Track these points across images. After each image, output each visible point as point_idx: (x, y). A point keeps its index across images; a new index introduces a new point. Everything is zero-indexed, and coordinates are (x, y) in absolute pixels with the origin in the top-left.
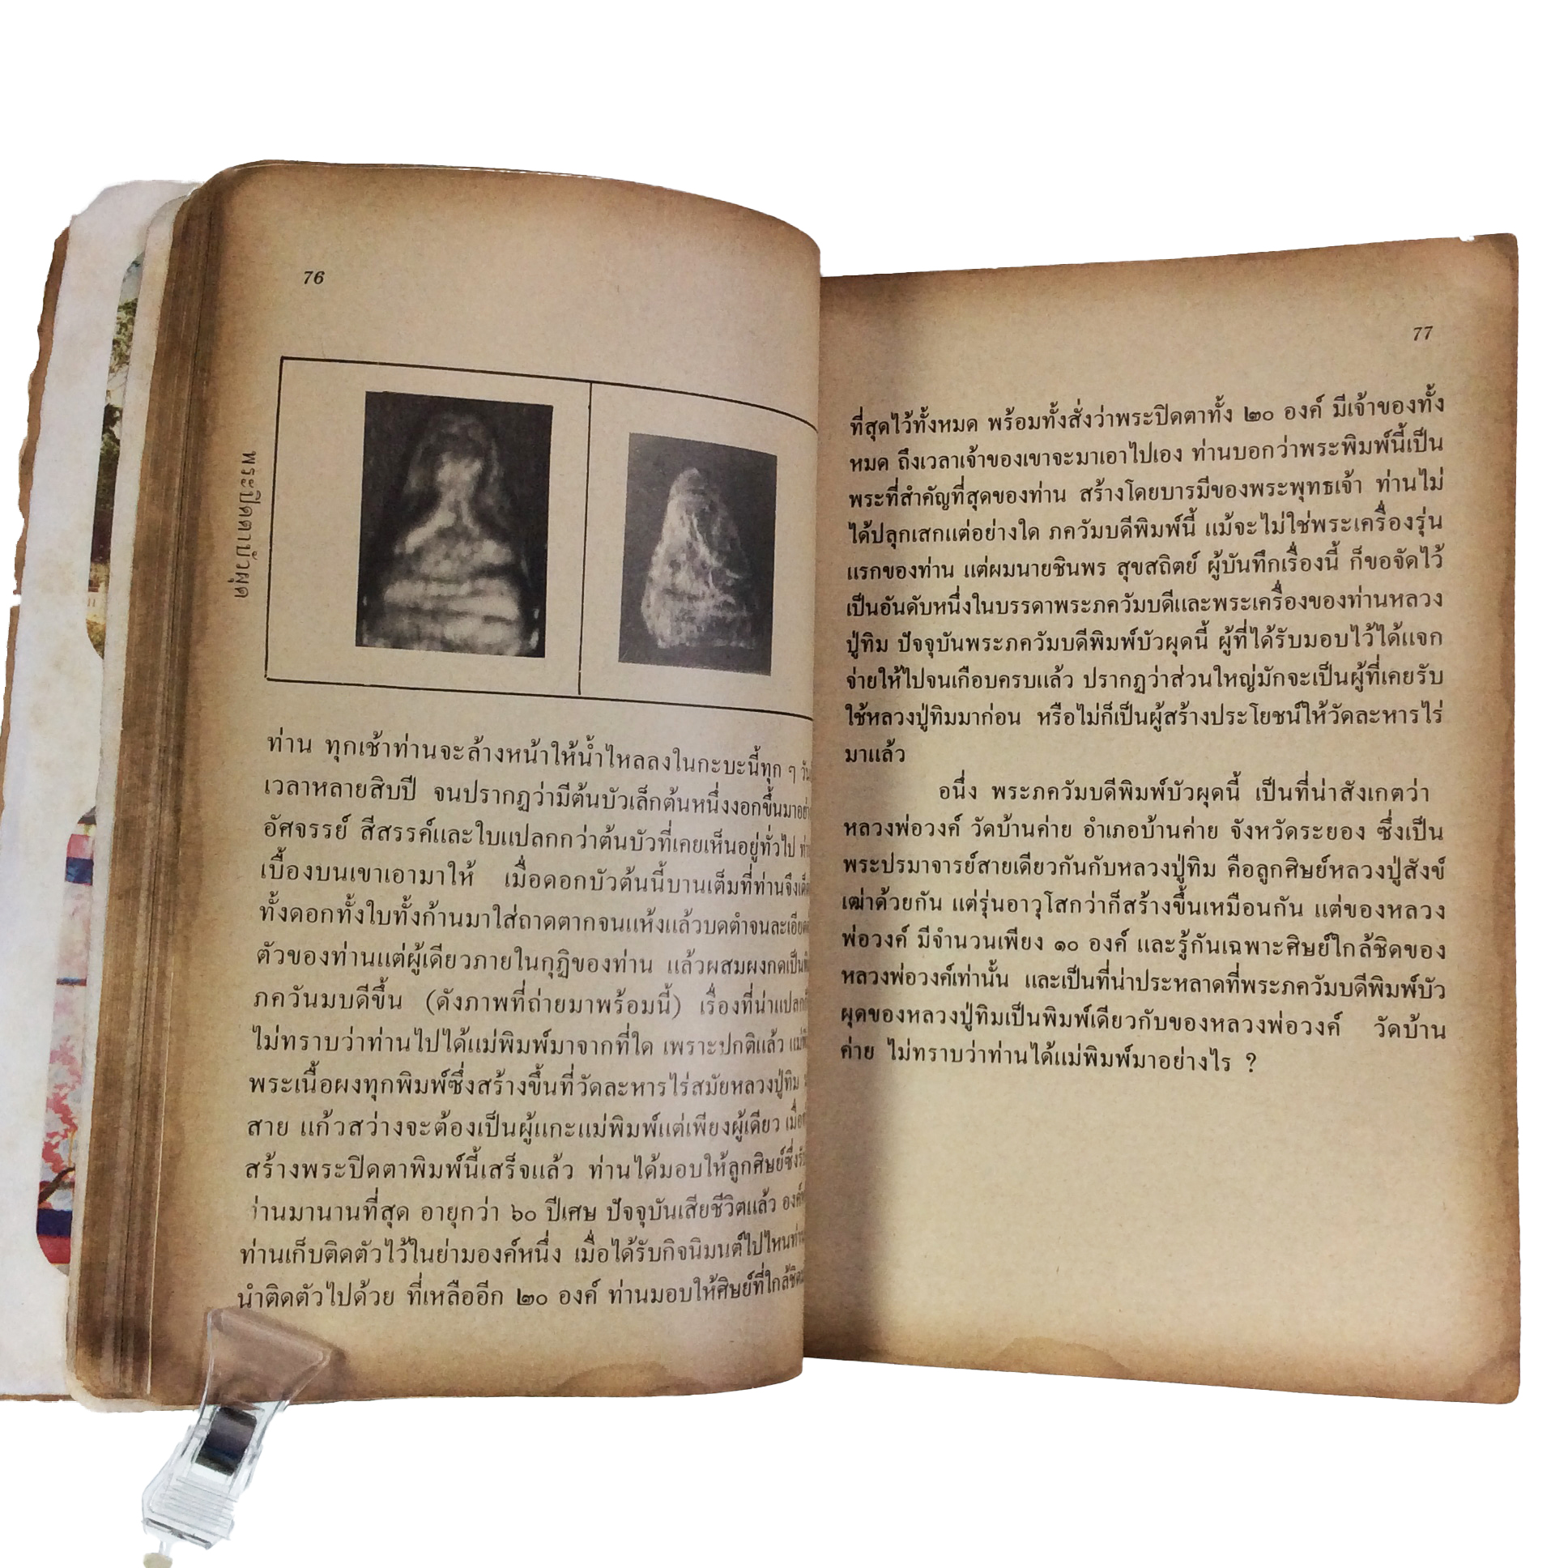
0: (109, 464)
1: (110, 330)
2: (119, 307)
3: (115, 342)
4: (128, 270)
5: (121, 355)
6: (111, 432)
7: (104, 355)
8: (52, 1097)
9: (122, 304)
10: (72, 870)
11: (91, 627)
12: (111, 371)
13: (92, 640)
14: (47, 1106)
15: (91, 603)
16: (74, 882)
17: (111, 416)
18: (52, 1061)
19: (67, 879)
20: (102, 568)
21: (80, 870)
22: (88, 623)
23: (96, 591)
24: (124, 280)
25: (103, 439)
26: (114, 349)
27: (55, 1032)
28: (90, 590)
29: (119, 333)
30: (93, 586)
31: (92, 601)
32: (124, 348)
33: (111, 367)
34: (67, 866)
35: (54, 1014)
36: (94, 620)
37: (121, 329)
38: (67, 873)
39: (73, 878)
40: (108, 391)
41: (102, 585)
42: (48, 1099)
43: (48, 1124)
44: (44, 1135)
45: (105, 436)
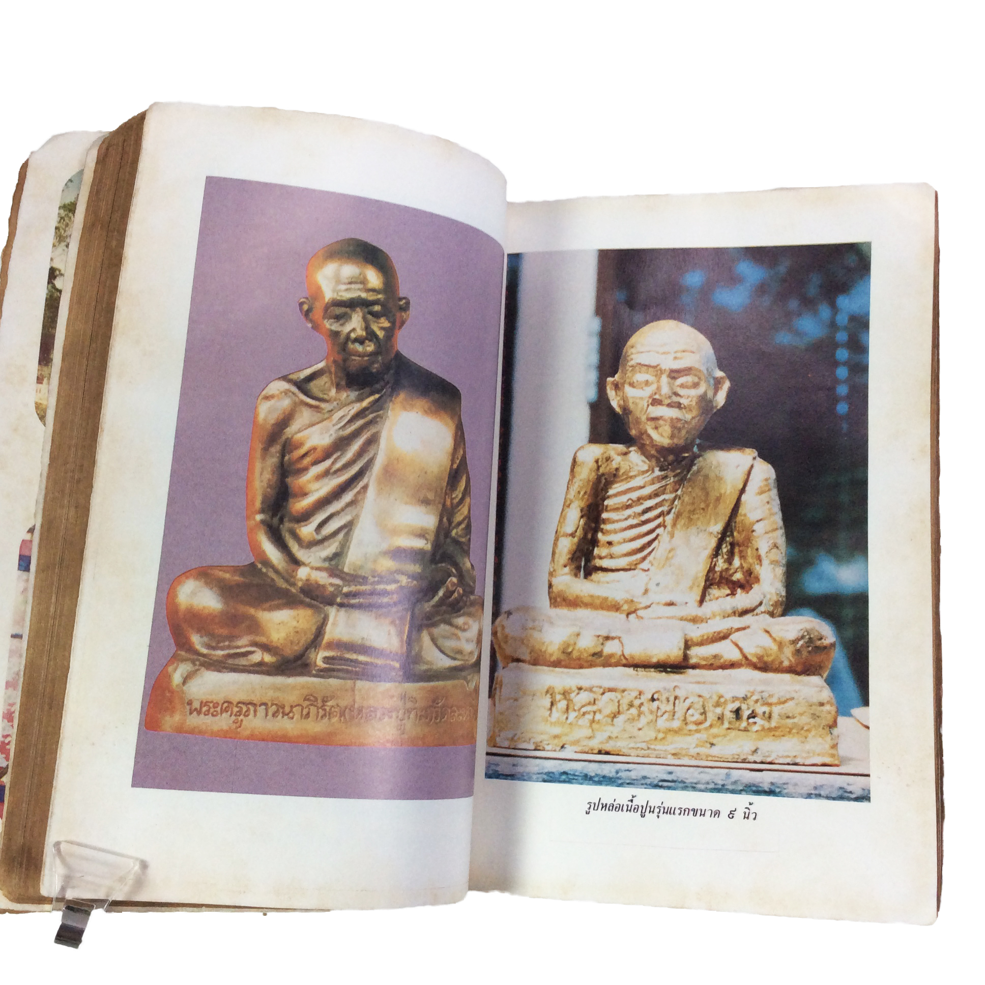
0: (52, 304)
1: (54, 222)
2: (60, 207)
3: (56, 228)
4: (66, 184)
5: (60, 236)
6: (53, 284)
7: (49, 236)
8: (6, 712)
9: (62, 205)
11: (38, 406)
12: (54, 246)
13: (38, 414)
15: (38, 391)
16: (24, 571)
17: (53, 274)
18: (7, 688)
19: (19, 569)
20: (45, 369)
21: (24, 563)
22: (36, 403)
23: (42, 383)
24: (63, 190)
25: (48, 288)
26: (56, 233)
27: (9, 669)
28: (37, 382)
29: (59, 222)
30: (40, 380)
32: (63, 232)
33: (53, 244)
34: (19, 559)
35: (9, 657)
36: (40, 401)
37: (60, 220)
38: (19, 564)
39: (23, 569)
40: (51, 258)
41: (45, 380)
42: (4, 713)
43: (4, 729)
45: (50, 286)
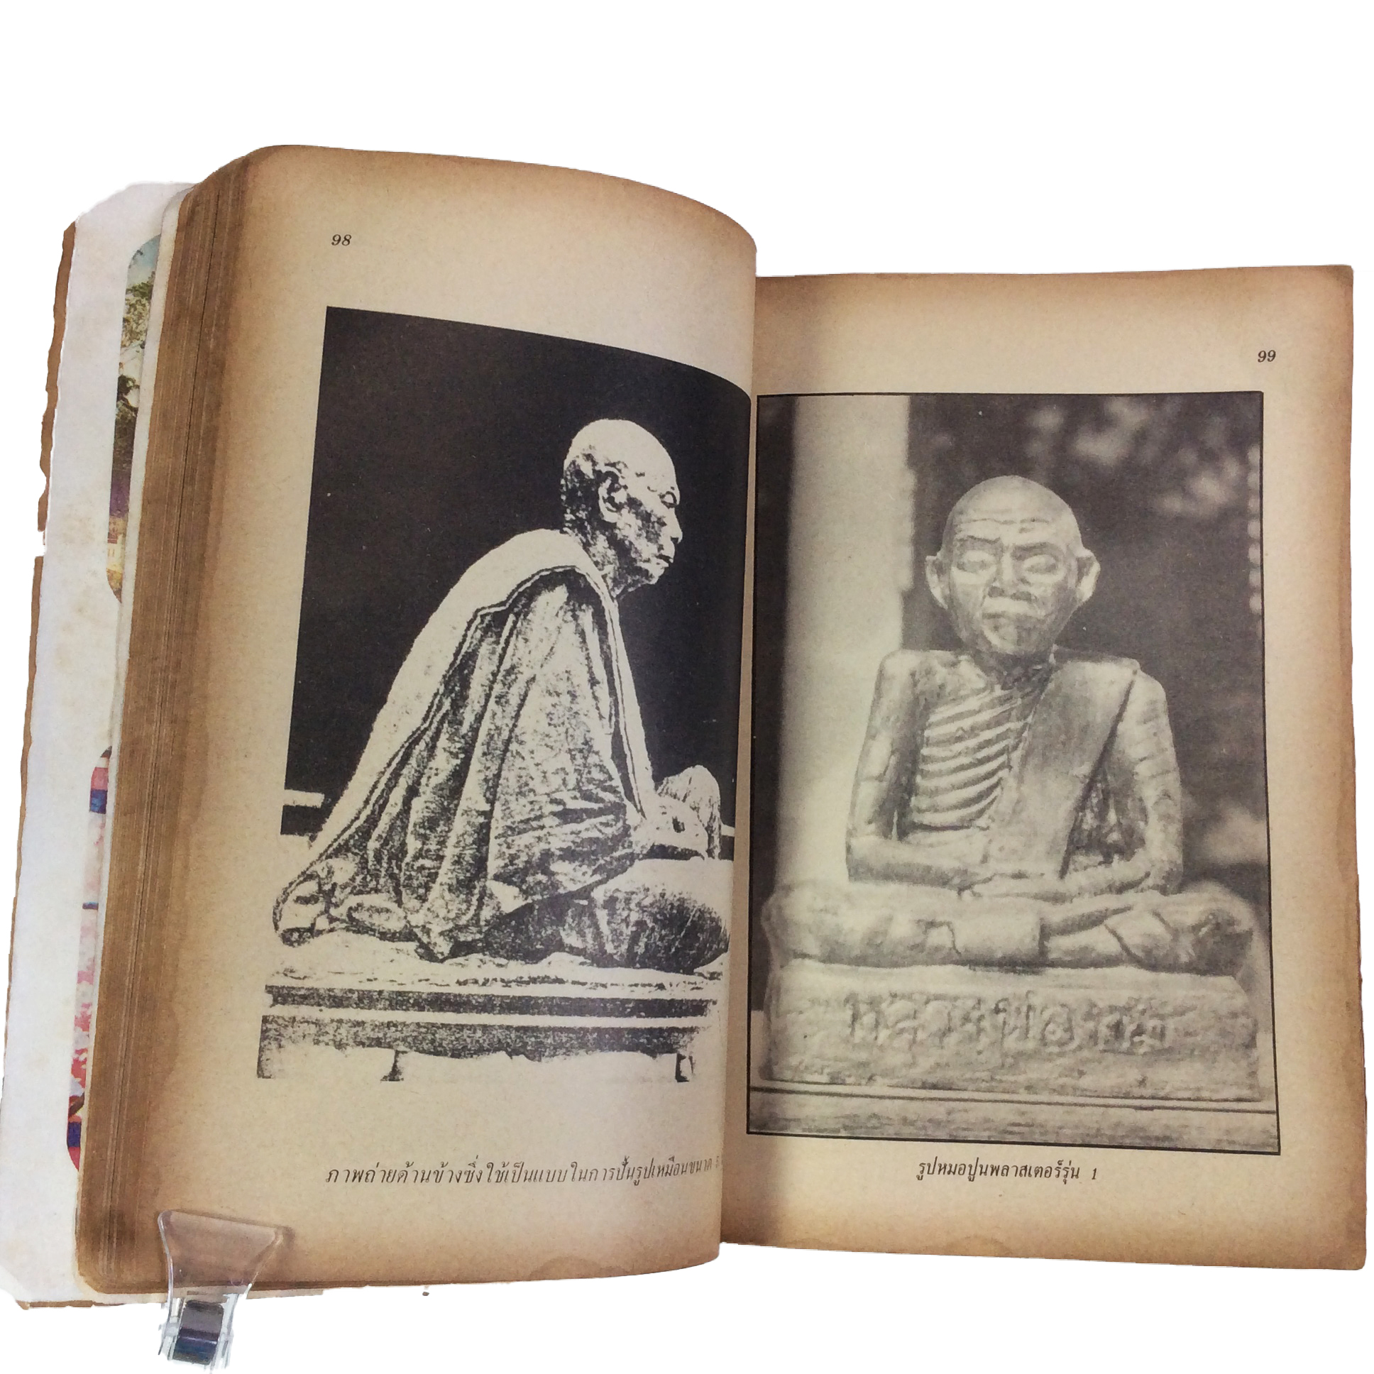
0: (125, 429)
1: (120, 311)
2: (128, 290)
3: (125, 320)
4: (134, 258)
5: (131, 332)
6: (125, 400)
7: (116, 332)
8: (79, 1016)
9: (130, 287)
10: (96, 801)
11: (111, 576)
12: (123, 346)
13: (112, 587)
14: (76, 1025)
15: (110, 554)
17: (124, 385)
18: (79, 982)
19: (92, 810)
20: (120, 522)
21: (98, 800)
22: (109, 571)
23: (115, 542)
24: (130, 267)
25: (117, 406)
26: (125, 327)
27: (82, 954)
28: (109, 541)
29: (129, 313)
30: (112, 538)
31: (111, 552)
32: (135, 326)
33: (122, 343)
34: (91, 796)
35: (82, 937)
36: (113, 569)
37: (129, 310)
38: (91, 804)
39: (97, 809)
40: (120, 364)
41: (120, 537)
42: (76, 1018)
43: (77, 1042)
44: (73, 1051)
45: (120, 403)
